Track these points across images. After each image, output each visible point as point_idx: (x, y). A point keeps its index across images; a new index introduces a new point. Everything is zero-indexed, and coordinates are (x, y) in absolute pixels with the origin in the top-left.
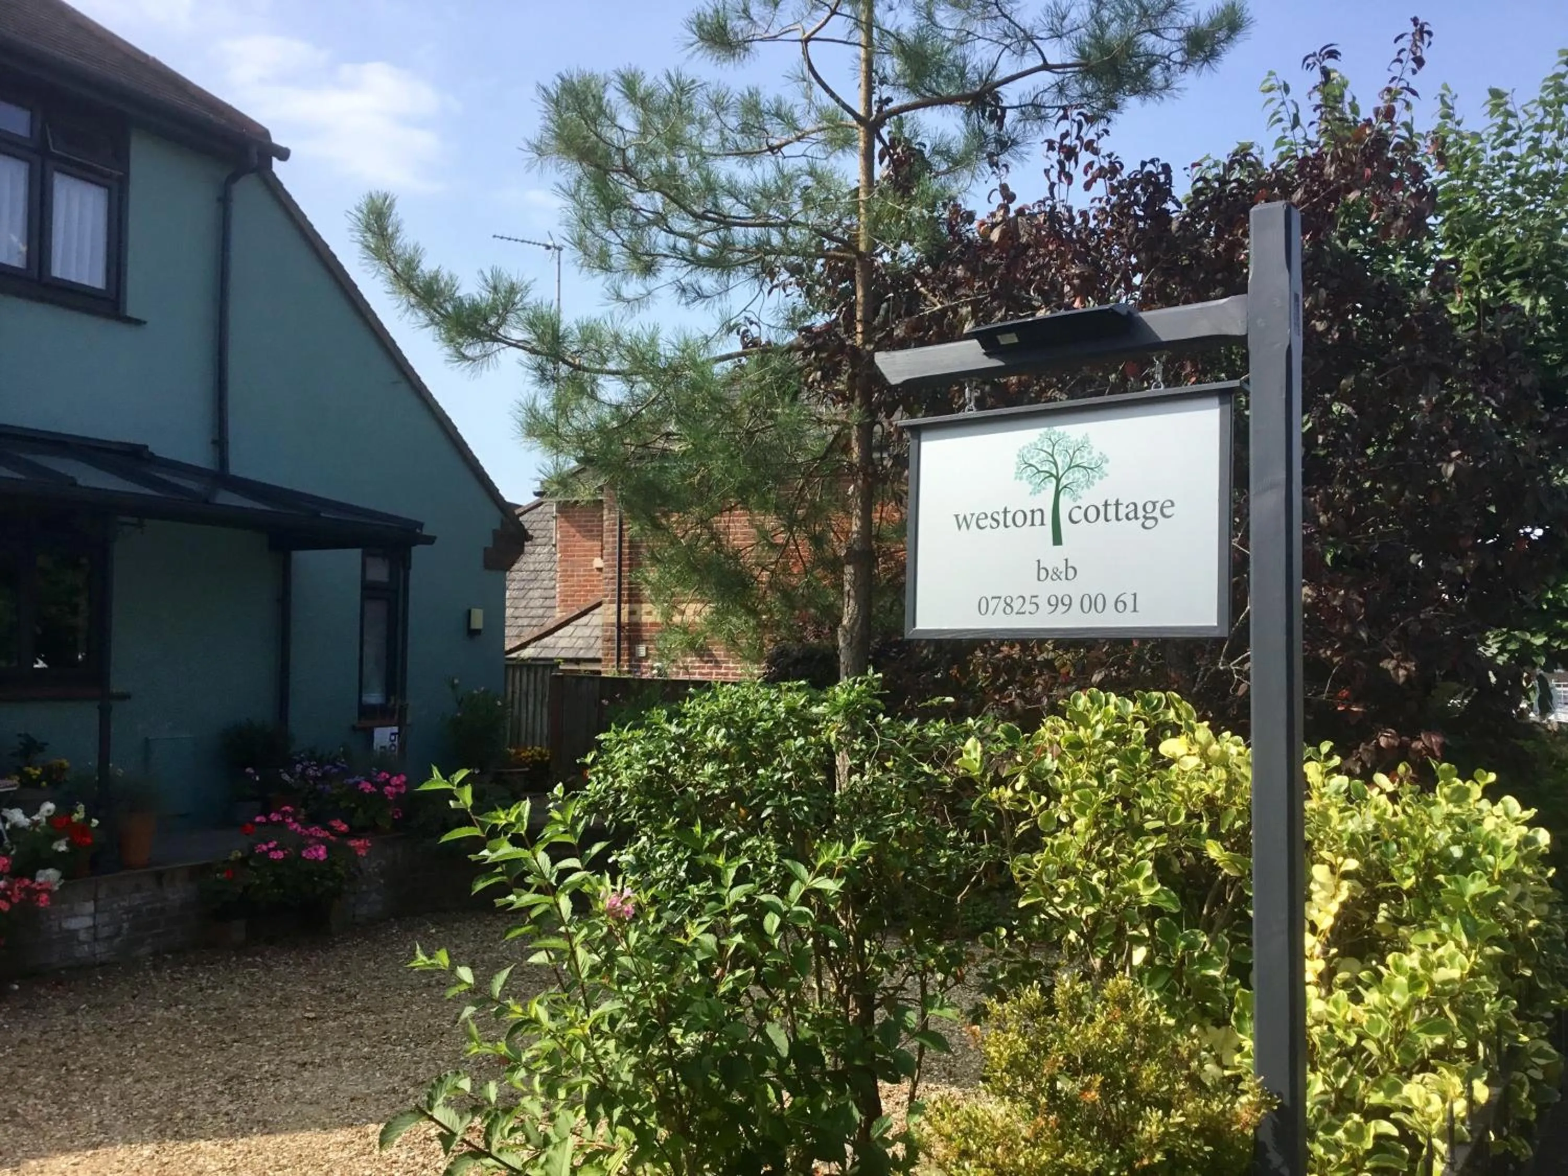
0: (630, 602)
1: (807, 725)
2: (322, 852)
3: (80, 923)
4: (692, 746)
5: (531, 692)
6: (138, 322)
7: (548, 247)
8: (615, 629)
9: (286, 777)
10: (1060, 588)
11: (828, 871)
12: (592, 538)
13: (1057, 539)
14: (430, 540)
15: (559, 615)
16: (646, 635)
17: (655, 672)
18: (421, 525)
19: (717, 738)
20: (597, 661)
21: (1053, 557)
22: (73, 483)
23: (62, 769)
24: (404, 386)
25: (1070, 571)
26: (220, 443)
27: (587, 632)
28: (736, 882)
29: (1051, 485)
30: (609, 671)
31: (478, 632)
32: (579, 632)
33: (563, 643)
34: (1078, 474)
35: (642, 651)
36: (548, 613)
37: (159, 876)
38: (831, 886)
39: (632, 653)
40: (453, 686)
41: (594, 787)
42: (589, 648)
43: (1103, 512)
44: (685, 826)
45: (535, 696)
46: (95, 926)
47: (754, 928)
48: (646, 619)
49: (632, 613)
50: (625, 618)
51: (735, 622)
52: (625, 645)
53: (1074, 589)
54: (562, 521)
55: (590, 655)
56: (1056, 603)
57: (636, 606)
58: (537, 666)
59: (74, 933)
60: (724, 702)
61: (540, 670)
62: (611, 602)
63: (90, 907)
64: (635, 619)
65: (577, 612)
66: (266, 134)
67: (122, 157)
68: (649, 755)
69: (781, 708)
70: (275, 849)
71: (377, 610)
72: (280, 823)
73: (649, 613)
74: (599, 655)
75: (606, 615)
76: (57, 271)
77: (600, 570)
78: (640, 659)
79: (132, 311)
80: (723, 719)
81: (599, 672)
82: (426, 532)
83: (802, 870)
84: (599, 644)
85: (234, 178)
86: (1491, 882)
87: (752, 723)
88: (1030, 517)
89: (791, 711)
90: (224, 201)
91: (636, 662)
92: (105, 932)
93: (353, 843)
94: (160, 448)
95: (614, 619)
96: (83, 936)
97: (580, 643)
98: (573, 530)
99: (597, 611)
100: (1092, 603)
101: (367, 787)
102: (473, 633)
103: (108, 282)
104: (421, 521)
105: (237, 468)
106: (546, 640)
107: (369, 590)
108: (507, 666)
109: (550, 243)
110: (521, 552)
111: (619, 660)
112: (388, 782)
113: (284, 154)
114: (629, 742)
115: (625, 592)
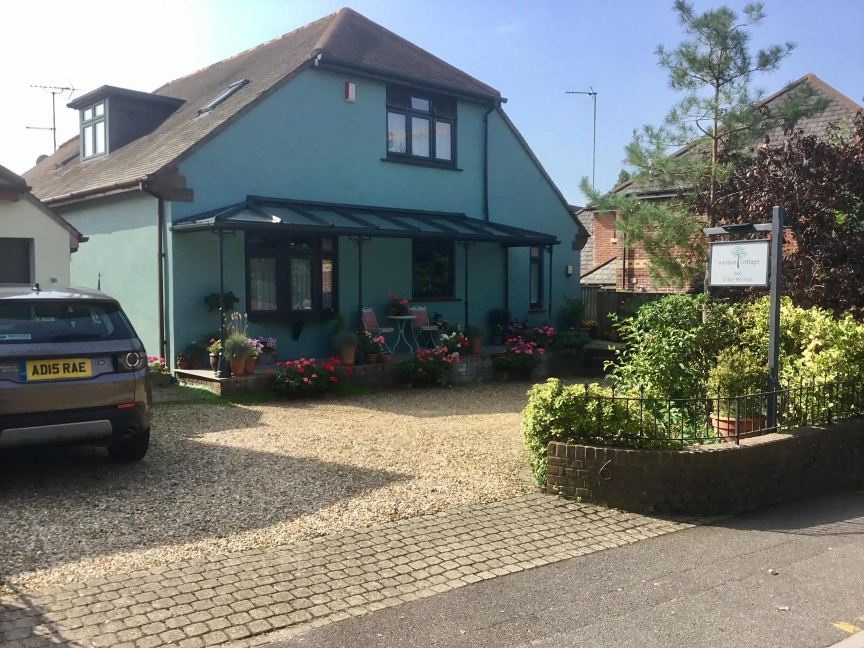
0: (629, 259)
1: (691, 304)
2: (530, 351)
3: (463, 370)
4: (663, 310)
5: (589, 299)
6: (461, 170)
7: (590, 94)
8: (622, 271)
9: (511, 328)
10: (739, 276)
11: (693, 333)
12: (610, 228)
13: (738, 267)
14: (559, 243)
15: (595, 264)
16: (636, 273)
17: (641, 289)
18: (556, 237)
19: (669, 307)
20: (615, 285)
21: (737, 270)
22: (457, 232)
23: (447, 324)
24: (544, 183)
25: (740, 273)
26: (486, 210)
27: (608, 272)
28: (673, 335)
29: (737, 256)
30: (619, 289)
31: (570, 275)
32: (605, 272)
33: (597, 277)
34: (742, 255)
35: (634, 280)
36: (589, 263)
37: (482, 357)
38: (694, 336)
39: (630, 281)
40: (565, 297)
41: (640, 318)
42: (609, 279)
43: (747, 262)
44: (661, 327)
45: (591, 300)
46: (466, 371)
47: (677, 344)
48: (636, 266)
49: (630, 264)
50: (627, 266)
51: (675, 278)
52: (627, 278)
53: (741, 277)
54: (595, 222)
55: (610, 282)
56: (738, 279)
57: (631, 261)
58: (591, 288)
59: (461, 372)
60: (671, 299)
61: (593, 290)
62: (621, 259)
63: (465, 365)
64: (631, 266)
65: (603, 263)
66: (498, 94)
67: (454, 111)
68: (653, 311)
69: (685, 301)
70: (517, 349)
71: (535, 267)
72: (516, 342)
73: (638, 264)
74: (614, 282)
75: (618, 265)
76: (438, 157)
77: (615, 243)
78: (633, 284)
79: (459, 167)
80: (671, 303)
81: (615, 290)
82: (558, 239)
83: (687, 333)
84: (614, 277)
85: (488, 112)
86: (848, 337)
87: (677, 304)
88: (734, 263)
89: (687, 301)
90: (485, 121)
91: (631, 285)
92: (469, 373)
93: (539, 350)
94: (468, 214)
95: (622, 267)
96: (464, 374)
97: (605, 277)
98: (601, 226)
99: (612, 262)
100: (744, 280)
101: (541, 331)
102: (569, 275)
103: (452, 158)
104: (555, 235)
105: (492, 219)
106: (590, 276)
107: (533, 260)
108: (582, 288)
109: (591, 92)
110: (586, 241)
111: (624, 284)
112: (548, 330)
113: (505, 101)
114: (648, 309)
115: (627, 255)
